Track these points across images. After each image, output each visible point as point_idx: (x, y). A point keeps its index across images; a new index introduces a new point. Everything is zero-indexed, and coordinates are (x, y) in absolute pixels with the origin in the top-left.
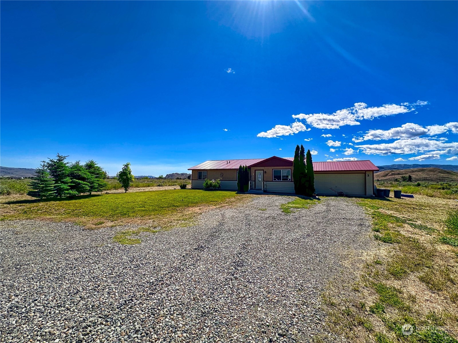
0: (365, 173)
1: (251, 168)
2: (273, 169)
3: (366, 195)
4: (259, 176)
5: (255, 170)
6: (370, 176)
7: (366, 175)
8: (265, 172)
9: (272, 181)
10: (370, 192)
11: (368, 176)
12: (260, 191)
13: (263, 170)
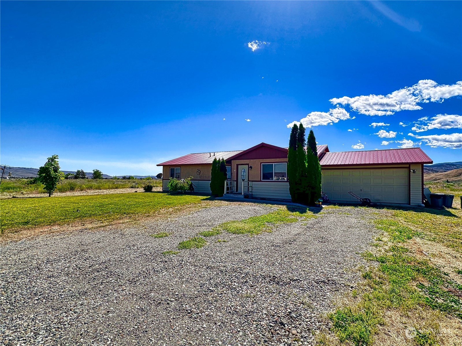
0: (409, 168)
1: (232, 161)
2: (261, 163)
3: (409, 204)
4: (243, 173)
5: (238, 165)
6: (417, 172)
7: (410, 171)
8: (251, 167)
9: (261, 181)
10: (416, 198)
11: (414, 172)
12: (239, 196)
13: (248, 164)
